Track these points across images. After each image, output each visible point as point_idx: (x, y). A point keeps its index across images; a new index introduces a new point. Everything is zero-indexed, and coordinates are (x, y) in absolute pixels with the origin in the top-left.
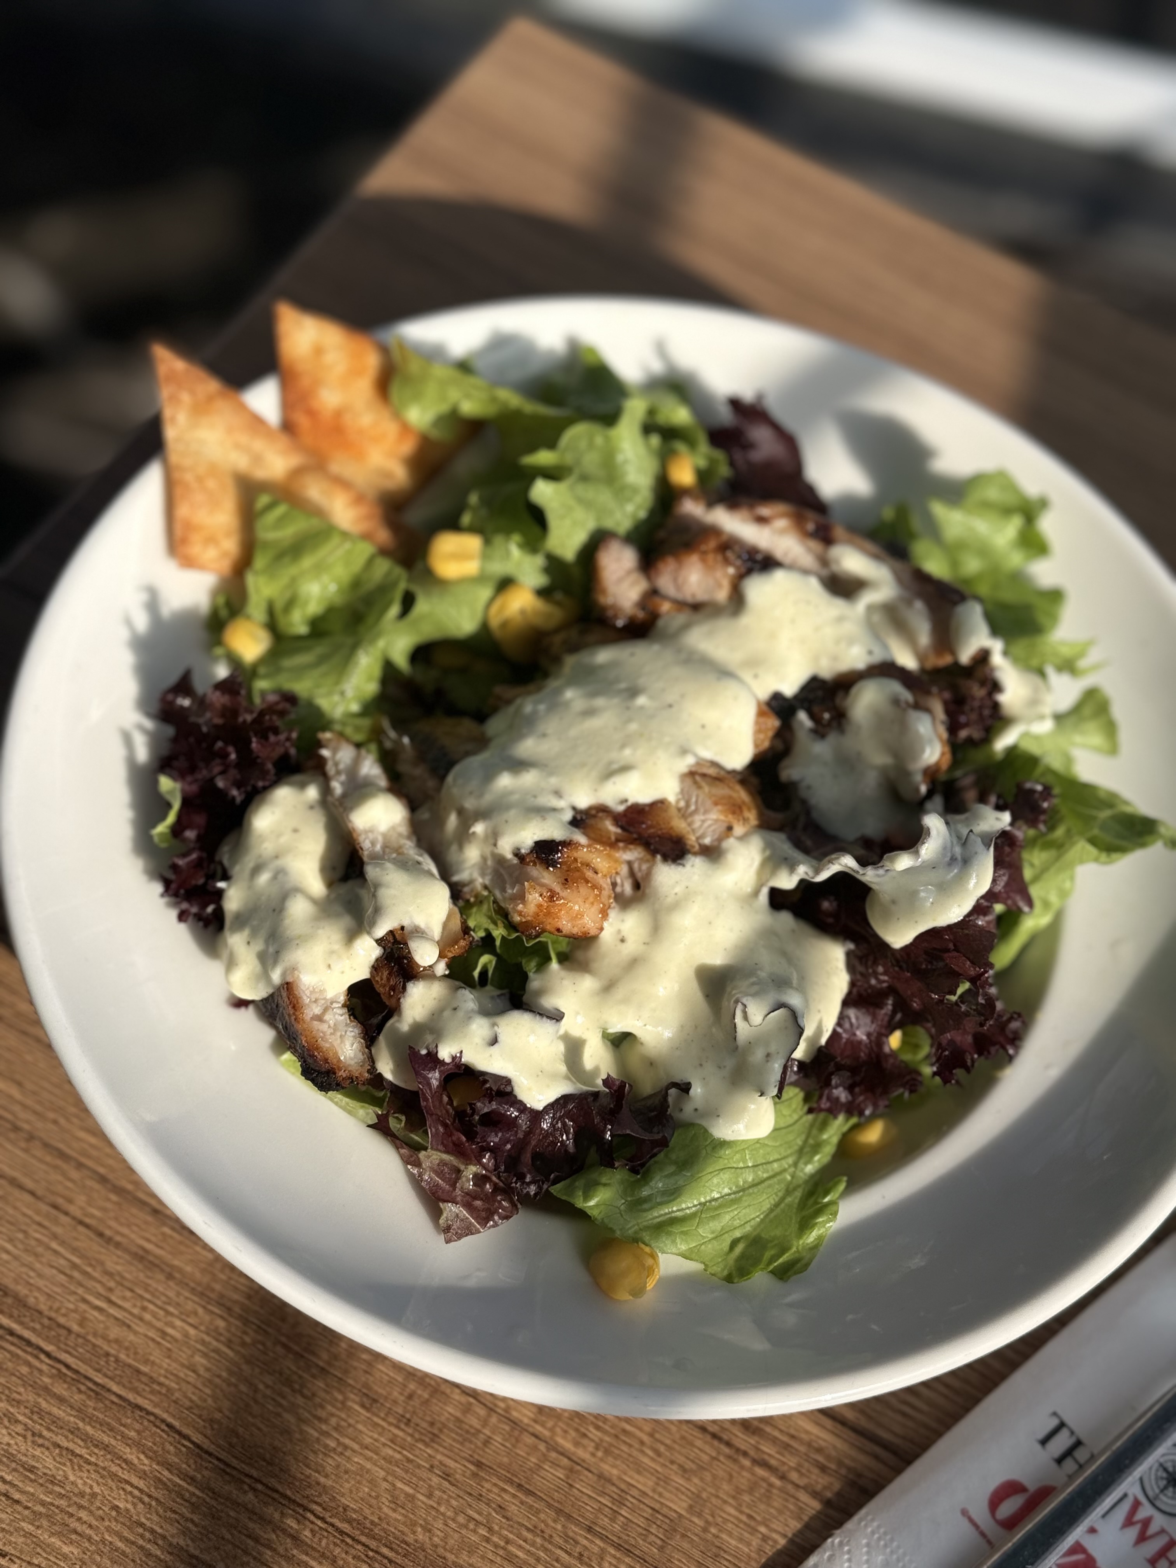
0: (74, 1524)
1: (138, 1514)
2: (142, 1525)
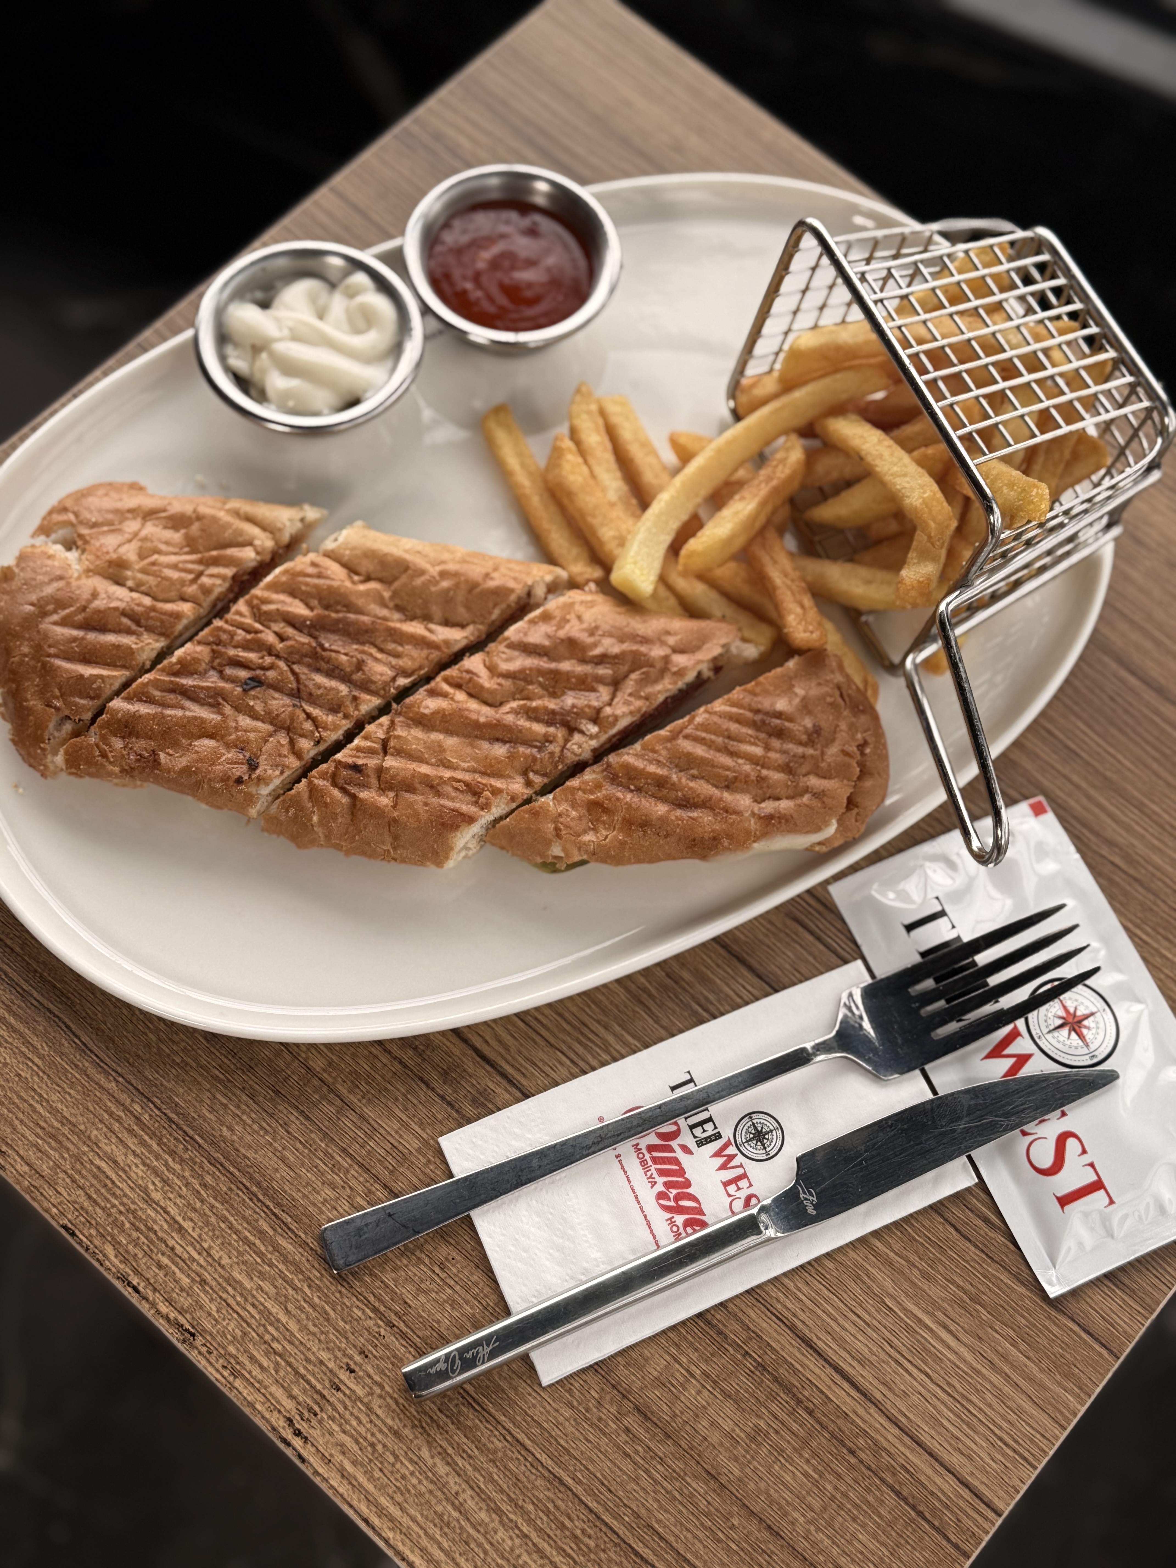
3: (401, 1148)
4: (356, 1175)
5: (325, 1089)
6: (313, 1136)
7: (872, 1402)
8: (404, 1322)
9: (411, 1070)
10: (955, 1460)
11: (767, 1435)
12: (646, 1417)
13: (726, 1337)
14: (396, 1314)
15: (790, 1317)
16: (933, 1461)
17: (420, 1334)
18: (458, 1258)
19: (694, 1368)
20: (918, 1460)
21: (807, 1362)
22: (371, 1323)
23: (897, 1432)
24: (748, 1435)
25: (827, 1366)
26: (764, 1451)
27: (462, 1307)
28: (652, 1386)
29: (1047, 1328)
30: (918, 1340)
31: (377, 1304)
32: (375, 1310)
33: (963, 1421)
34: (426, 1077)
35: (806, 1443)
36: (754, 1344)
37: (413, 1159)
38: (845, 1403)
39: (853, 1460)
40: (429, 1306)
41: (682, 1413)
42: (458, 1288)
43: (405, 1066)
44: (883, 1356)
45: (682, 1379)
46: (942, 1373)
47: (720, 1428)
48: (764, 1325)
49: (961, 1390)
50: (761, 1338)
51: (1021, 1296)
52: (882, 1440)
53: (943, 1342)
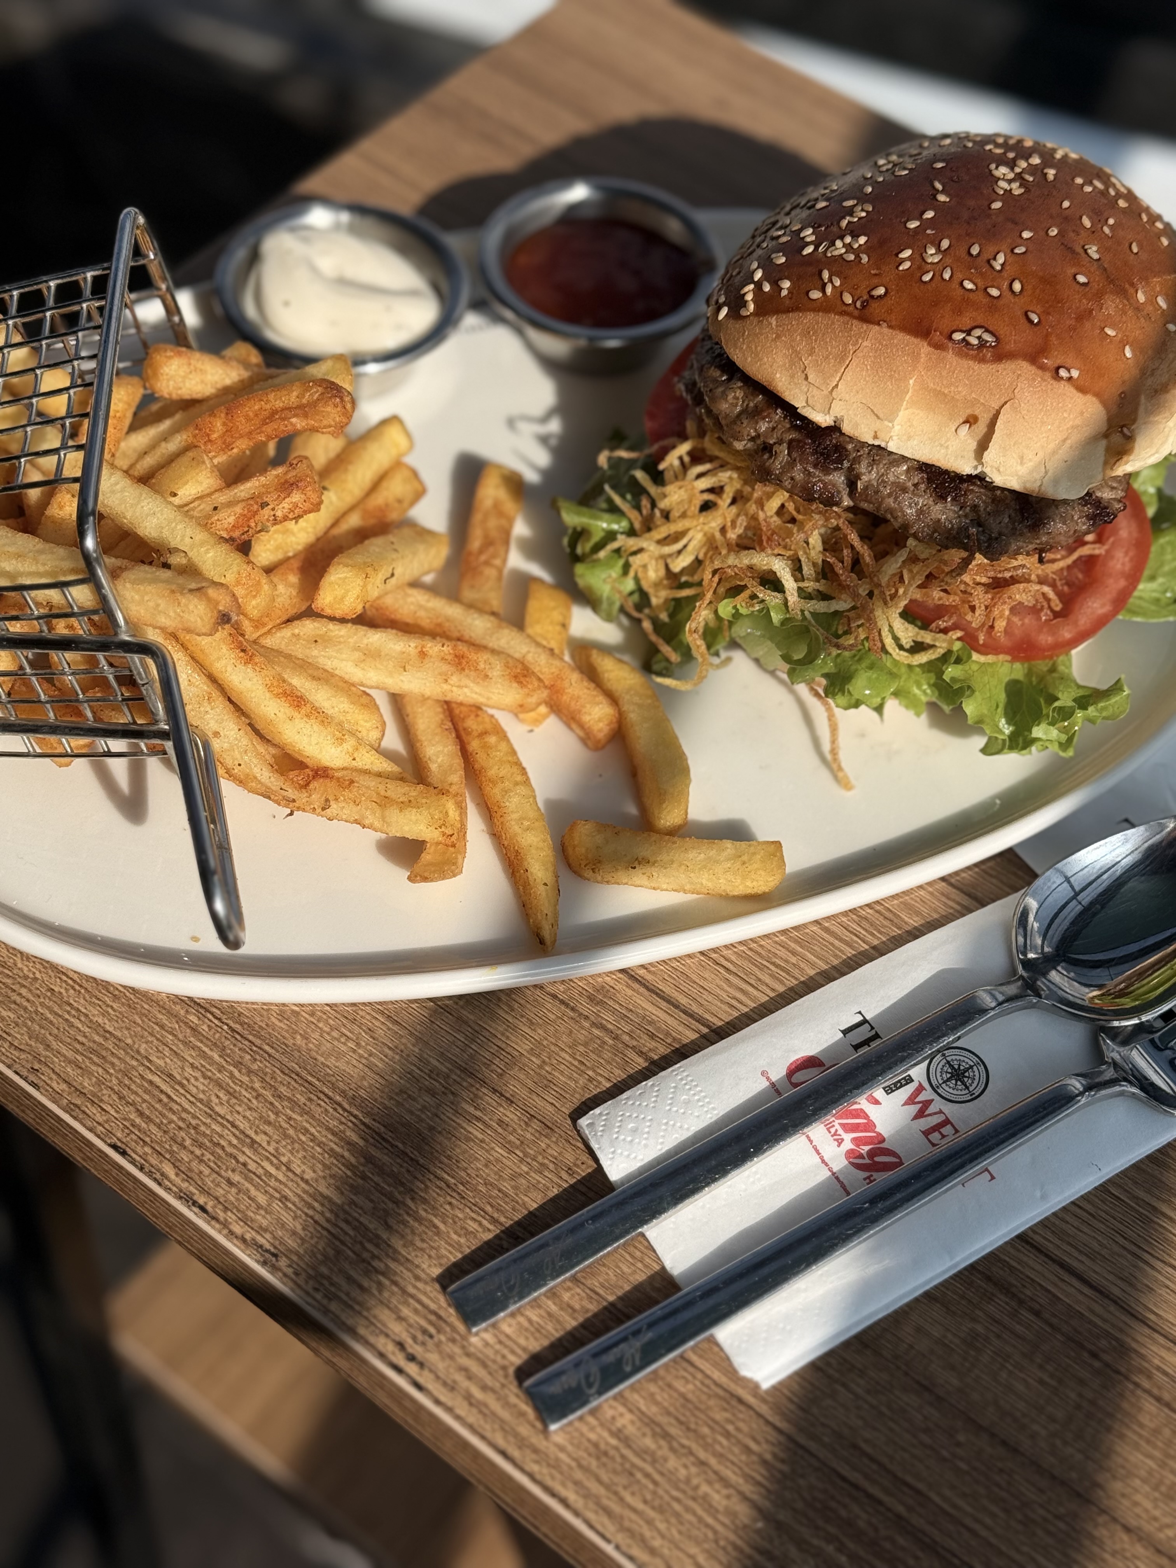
0: (15, 997)
1: (69, 996)
2: (70, 1005)
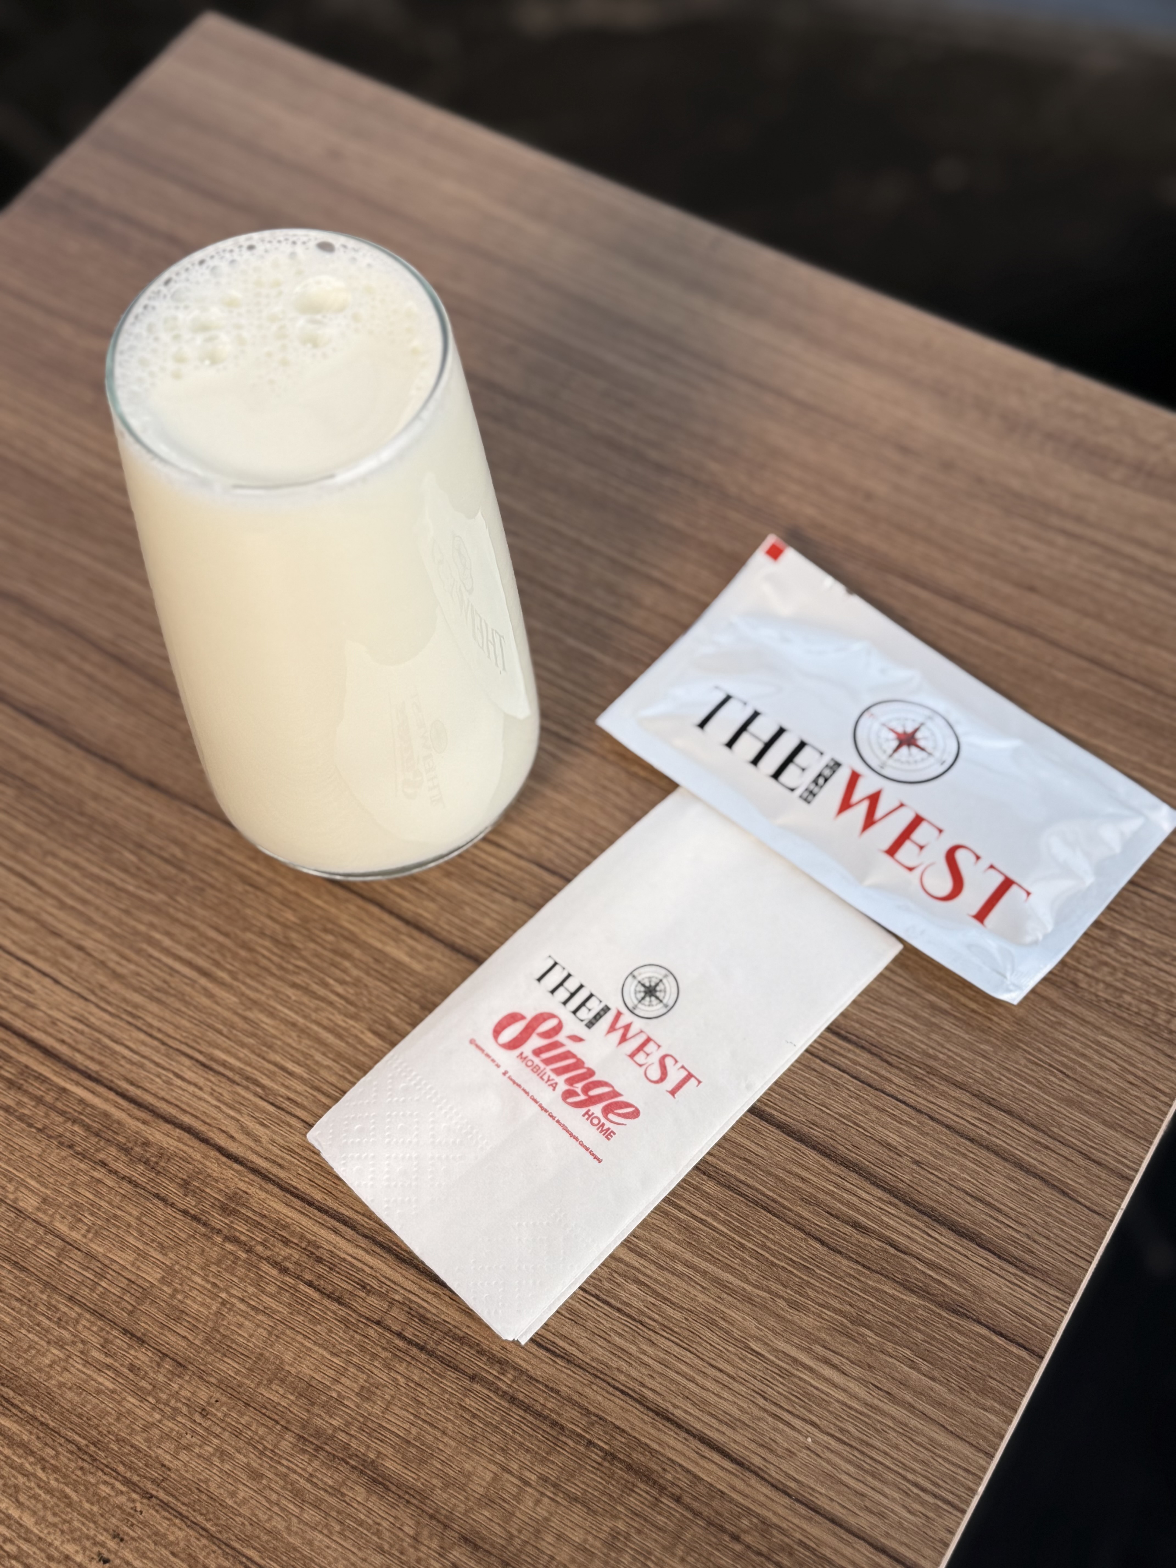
3: (140, 1281)
4: (88, 1325)
5: (41, 1231)
6: (31, 1288)
7: (751, 1471)
8: (164, 1489)
9: (144, 1189)
10: (863, 1521)
11: (628, 1537)
12: (476, 1547)
13: (562, 1428)
14: (153, 1481)
15: (638, 1388)
16: (837, 1529)
17: (186, 1500)
18: (224, 1399)
19: (528, 1474)
20: (818, 1531)
21: (664, 1438)
22: (122, 1499)
23: (787, 1501)
24: (605, 1543)
25: (691, 1438)
26: (626, 1559)
27: (232, 1458)
28: (480, 1506)
29: (950, 1339)
30: (797, 1385)
31: (128, 1475)
32: (127, 1482)
33: (866, 1471)
34: (163, 1192)
35: (677, 1537)
36: (598, 1429)
37: (155, 1291)
38: (719, 1478)
39: (738, 1547)
40: (193, 1464)
41: (520, 1532)
42: (226, 1436)
43: (136, 1185)
44: (756, 1412)
45: (515, 1490)
46: (831, 1417)
47: (569, 1541)
48: (607, 1404)
49: (857, 1434)
50: (605, 1420)
51: (913, 1308)
52: (769, 1515)
53: (827, 1380)
